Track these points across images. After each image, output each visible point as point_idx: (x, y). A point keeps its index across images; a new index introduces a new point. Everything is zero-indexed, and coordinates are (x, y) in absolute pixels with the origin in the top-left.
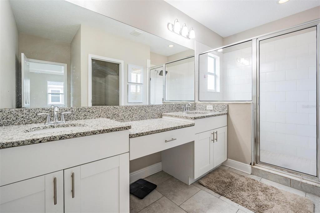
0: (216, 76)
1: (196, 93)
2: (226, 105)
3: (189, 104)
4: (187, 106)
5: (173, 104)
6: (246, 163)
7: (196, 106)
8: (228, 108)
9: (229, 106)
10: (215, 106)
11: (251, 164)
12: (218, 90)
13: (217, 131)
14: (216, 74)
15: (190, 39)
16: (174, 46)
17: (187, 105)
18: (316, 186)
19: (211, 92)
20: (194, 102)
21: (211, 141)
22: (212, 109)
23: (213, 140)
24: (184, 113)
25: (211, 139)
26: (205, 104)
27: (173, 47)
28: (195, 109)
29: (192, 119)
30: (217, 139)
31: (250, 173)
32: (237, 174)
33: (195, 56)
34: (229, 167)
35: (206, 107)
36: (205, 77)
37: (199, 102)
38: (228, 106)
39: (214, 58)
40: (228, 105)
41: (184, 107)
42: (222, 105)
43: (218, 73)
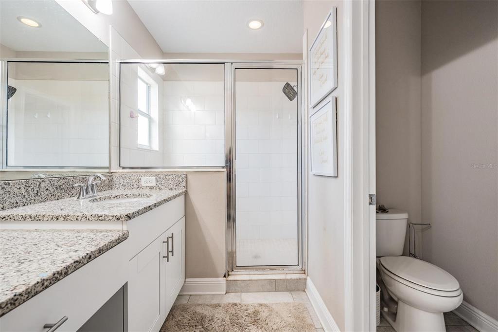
0: (150, 120)
1: (112, 148)
2: (183, 176)
3: (99, 175)
4: (90, 183)
5: (42, 176)
6: (217, 277)
7: (114, 179)
8: (187, 182)
9: (189, 177)
10: (160, 178)
11: (225, 276)
12: (156, 146)
13: (172, 234)
14: (151, 116)
15: (97, 12)
16: (40, 26)
17: (92, 178)
18: (300, 279)
19: (142, 150)
20: (107, 170)
21: (161, 258)
22: (154, 184)
23: (167, 257)
24: (81, 201)
25: (162, 256)
26: (138, 173)
27: (38, 27)
28: (110, 187)
29: (118, 219)
30: (172, 251)
31: (225, 293)
32: (207, 305)
33: (111, 63)
34: (188, 295)
35: (139, 181)
36: (132, 117)
37: (121, 170)
38: (186, 177)
39: (147, 84)
40: (186, 175)
41: (82, 185)
42: (174, 176)
43: (155, 114)
